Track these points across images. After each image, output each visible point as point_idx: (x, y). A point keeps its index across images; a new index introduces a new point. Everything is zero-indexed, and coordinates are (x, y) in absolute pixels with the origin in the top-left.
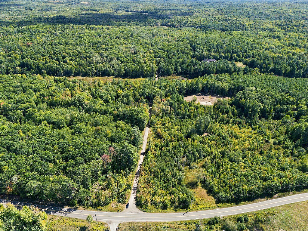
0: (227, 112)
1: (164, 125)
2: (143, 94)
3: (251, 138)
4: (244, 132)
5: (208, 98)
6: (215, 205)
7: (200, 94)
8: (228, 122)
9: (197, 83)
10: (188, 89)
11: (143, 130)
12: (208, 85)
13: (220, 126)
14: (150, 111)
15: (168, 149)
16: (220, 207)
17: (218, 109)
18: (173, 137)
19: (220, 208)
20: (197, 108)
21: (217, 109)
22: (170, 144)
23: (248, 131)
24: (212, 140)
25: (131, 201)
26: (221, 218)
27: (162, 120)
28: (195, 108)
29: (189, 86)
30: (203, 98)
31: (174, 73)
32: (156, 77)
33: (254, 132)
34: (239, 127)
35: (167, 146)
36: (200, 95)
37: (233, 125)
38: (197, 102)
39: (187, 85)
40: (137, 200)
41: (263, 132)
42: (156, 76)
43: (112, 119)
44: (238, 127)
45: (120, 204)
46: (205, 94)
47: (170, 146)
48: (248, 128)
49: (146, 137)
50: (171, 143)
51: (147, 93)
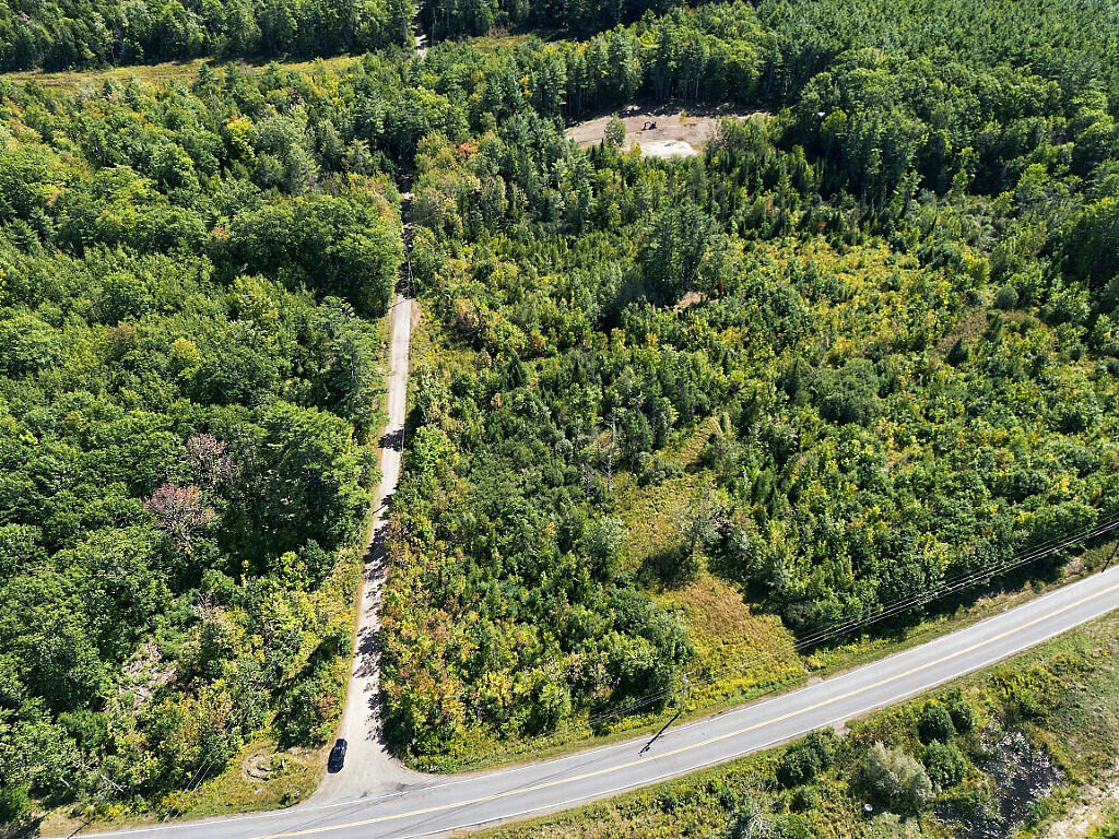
0: (771, 180)
1: (482, 274)
2: (361, 129)
3: (896, 289)
4: (860, 266)
5: (673, 122)
6: (796, 666)
7: (636, 108)
8: (780, 228)
9: (616, 57)
10: (578, 87)
11: (382, 313)
12: (669, 59)
13: (746, 249)
14: (408, 212)
15: (520, 397)
16: (823, 672)
17: (729, 171)
18: (536, 332)
19: (824, 676)
20: (631, 175)
21: (726, 167)
22: (528, 367)
23: (876, 257)
24: (725, 325)
25: (357, 721)
26: (840, 734)
27: (470, 250)
28: (622, 174)
29: (578, 71)
30: (653, 126)
31: (497, 24)
32: (416, 48)
33: (902, 259)
34: (835, 246)
35: (516, 380)
36: (633, 113)
37: (804, 239)
38: (627, 148)
39: (569, 67)
40: (386, 711)
41: (947, 257)
42: (418, 41)
43: (206, 275)
44: (827, 246)
45: (294, 750)
46: (658, 104)
47: (529, 379)
48: (874, 246)
49: (399, 348)
50: (534, 364)
51: (379, 123)
